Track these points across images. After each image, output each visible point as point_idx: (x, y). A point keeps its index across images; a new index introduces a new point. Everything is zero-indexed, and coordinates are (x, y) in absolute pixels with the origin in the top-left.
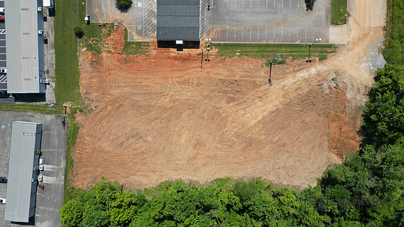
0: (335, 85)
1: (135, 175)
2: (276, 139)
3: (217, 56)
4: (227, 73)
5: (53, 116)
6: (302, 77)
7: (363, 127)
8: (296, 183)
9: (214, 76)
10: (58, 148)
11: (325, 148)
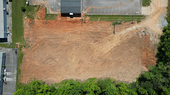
0: (144, 34)
1: (50, 77)
2: (117, 60)
3: (89, 21)
4: (94, 29)
5: (11, 49)
6: (129, 30)
7: (157, 54)
8: (127, 80)
9: (88, 30)
10: (13, 64)
11: (140, 64)
